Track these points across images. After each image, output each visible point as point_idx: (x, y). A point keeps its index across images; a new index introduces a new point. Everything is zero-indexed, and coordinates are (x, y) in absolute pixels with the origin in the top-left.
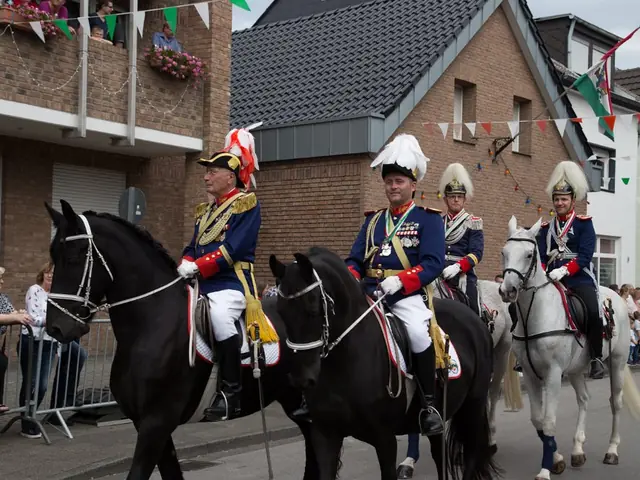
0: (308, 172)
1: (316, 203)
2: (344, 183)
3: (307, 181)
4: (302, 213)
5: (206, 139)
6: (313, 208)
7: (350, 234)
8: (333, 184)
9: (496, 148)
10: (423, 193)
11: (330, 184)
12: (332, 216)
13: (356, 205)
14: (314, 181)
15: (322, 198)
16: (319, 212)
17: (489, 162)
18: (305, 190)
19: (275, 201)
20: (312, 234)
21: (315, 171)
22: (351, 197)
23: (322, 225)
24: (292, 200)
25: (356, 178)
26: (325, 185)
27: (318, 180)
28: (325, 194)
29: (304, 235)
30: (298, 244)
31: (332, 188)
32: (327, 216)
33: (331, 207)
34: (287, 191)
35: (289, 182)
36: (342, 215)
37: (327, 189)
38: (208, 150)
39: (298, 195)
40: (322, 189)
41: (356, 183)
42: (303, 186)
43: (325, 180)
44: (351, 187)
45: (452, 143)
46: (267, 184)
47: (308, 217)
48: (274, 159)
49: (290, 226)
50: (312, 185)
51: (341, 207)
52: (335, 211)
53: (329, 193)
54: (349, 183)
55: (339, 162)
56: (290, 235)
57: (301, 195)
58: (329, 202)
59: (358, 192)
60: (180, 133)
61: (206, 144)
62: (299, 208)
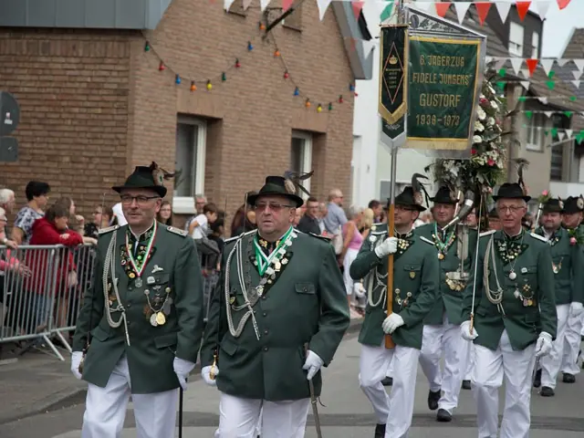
0: (46, 48)
1: (58, 91)
2: (103, 67)
3: (44, 59)
4: (36, 103)
6: (54, 97)
7: (112, 136)
8: (86, 67)
9: (267, 21)
10: (193, 83)
11: (81, 66)
12: (85, 110)
13: (122, 99)
14: (55, 59)
15: (69, 85)
16: (64, 103)
17: (259, 39)
18: (40, 72)
20: (52, 134)
21: (57, 45)
22: (115, 86)
23: (69, 122)
24: (18, 84)
25: (123, 61)
26: (74, 67)
27: (63, 60)
28: (73, 79)
30: (28, 145)
31: (84, 73)
32: (76, 110)
33: (84, 98)
34: (9, 71)
35: (13, 58)
36: (100, 111)
37: (77, 73)
39: (28, 77)
40: (69, 73)
41: (120, 68)
42: (37, 66)
43: (73, 60)
44: (114, 74)
45: (222, 15)
47: (46, 109)
50: (51, 66)
51: (97, 98)
52: (88, 104)
53: (79, 79)
54: (111, 67)
55: (96, 38)
57: (35, 78)
58: (80, 91)
59: (125, 80)
62: (30, 96)
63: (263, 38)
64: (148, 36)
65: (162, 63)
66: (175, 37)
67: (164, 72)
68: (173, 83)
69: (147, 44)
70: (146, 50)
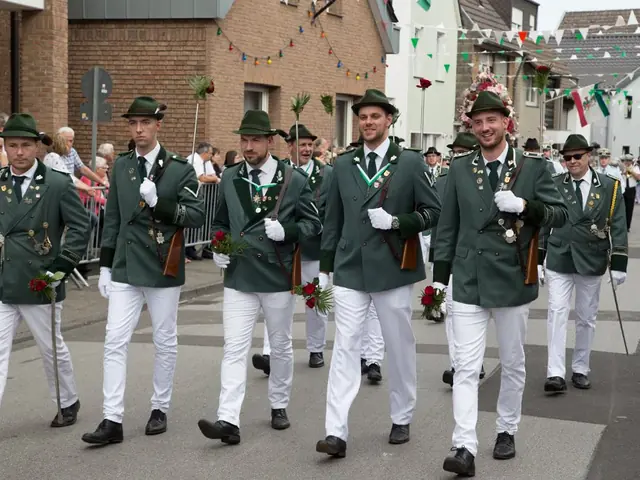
0: (143, 34)
1: (152, 67)
2: (185, 48)
3: (141, 44)
4: (136, 77)
6: (150, 73)
8: (173, 48)
9: (314, 10)
10: (256, 59)
11: (169, 48)
12: (173, 82)
13: (201, 73)
14: (150, 44)
15: (161, 63)
16: (157, 77)
17: (308, 24)
18: (139, 53)
19: (101, 63)
21: (151, 32)
22: (195, 63)
24: (122, 63)
25: (201, 44)
26: (164, 49)
27: (155, 44)
28: (164, 58)
31: (172, 53)
32: (167, 82)
33: (172, 73)
34: (116, 53)
35: (118, 44)
36: (184, 82)
37: (166, 53)
39: (130, 58)
40: (160, 53)
41: (199, 49)
42: (136, 49)
43: (163, 44)
44: (195, 53)
45: (279, 6)
46: (89, 43)
47: (144, 82)
48: (101, 17)
49: (122, 91)
50: (147, 48)
51: (182, 73)
52: (176, 77)
53: (169, 58)
54: (192, 48)
55: (180, 26)
56: (121, 101)
57: (135, 58)
58: (169, 68)
59: (202, 58)
62: (131, 73)
63: (312, 23)
64: (220, 23)
65: (231, 44)
66: (241, 24)
67: (234, 51)
68: (240, 59)
69: (219, 29)
70: (218, 34)
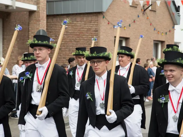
0: (75, 19)
1: (79, 31)
2: (91, 24)
3: (75, 23)
4: (73, 35)
5: (38, 5)
6: (78, 33)
8: (87, 24)
9: (144, 8)
11: (85, 24)
12: (86, 37)
13: (96, 33)
14: (78, 22)
15: (82, 30)
16: (81, 35)
17: (141, 14)
18: (74, 26)
20: (78, 44)
21: (79, 18)
22: (95, 29)
23: (82, 40)
24: (68, 30)
25: (96, 22)
26: (83, 24)
27: (80, 22)
28: (83, 28)
29: (74, 44)
30: (71, 48)
31: (86, 26)
32: (84, 37)
33: (86, 33)
37: (84, 26)
38: (39, 10)
39: (71, 28)
40: (82, 26)
41: (96, 24)
42: (73, 24)
43: (83, 22)
44: (94, 25)
45: (129, 7)
46: (57, 23)
47: (76, 37)
48: (61, 13)
49: (68, 41)
50: (77, 24)
51: (90, 33)
52: (87, 35)
53: (84, 28)
54: (93, 24)
55: (89, 15)
56: (68, 44)
57: (73, 28)
58: (85, 31)
59: (97, 27)
60: (29, 4)
61: (38, 7)
62: (71, 34)
64: (104, 14)
65: (109, 22)
66: (113, 14)
67: (110, 24)
68: (112, 28)
69: (104, 16)
70: (103, 18)
